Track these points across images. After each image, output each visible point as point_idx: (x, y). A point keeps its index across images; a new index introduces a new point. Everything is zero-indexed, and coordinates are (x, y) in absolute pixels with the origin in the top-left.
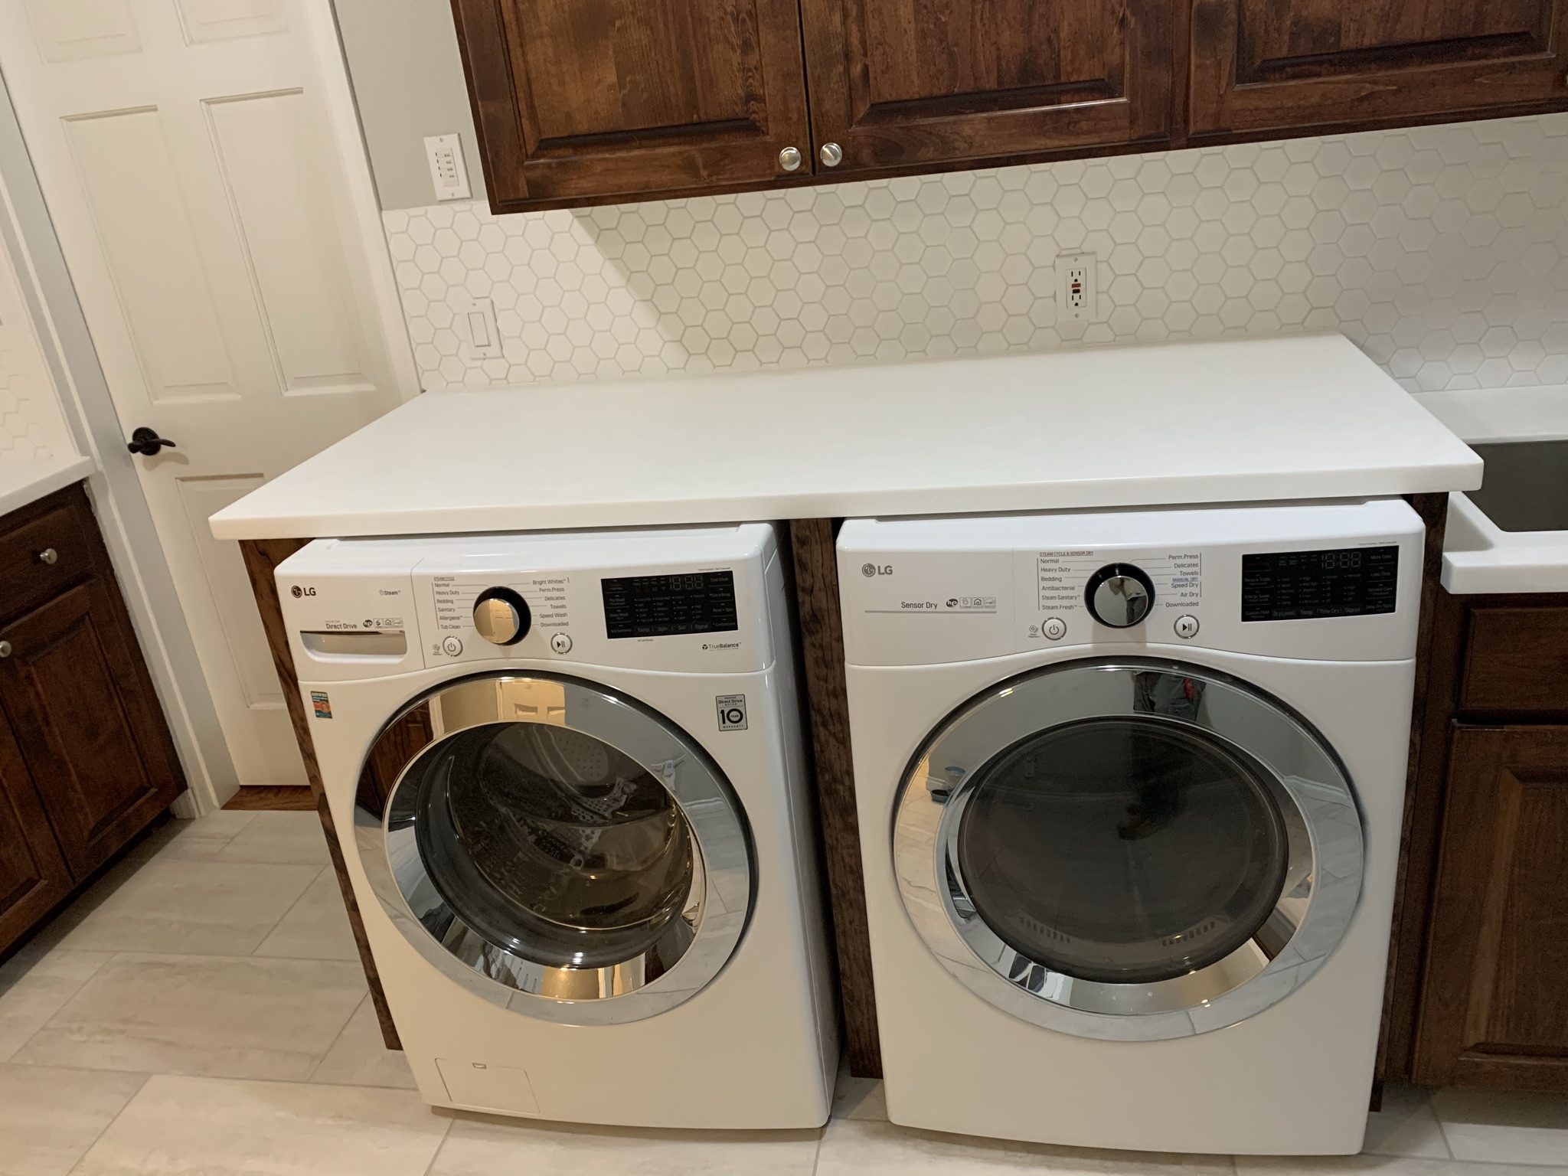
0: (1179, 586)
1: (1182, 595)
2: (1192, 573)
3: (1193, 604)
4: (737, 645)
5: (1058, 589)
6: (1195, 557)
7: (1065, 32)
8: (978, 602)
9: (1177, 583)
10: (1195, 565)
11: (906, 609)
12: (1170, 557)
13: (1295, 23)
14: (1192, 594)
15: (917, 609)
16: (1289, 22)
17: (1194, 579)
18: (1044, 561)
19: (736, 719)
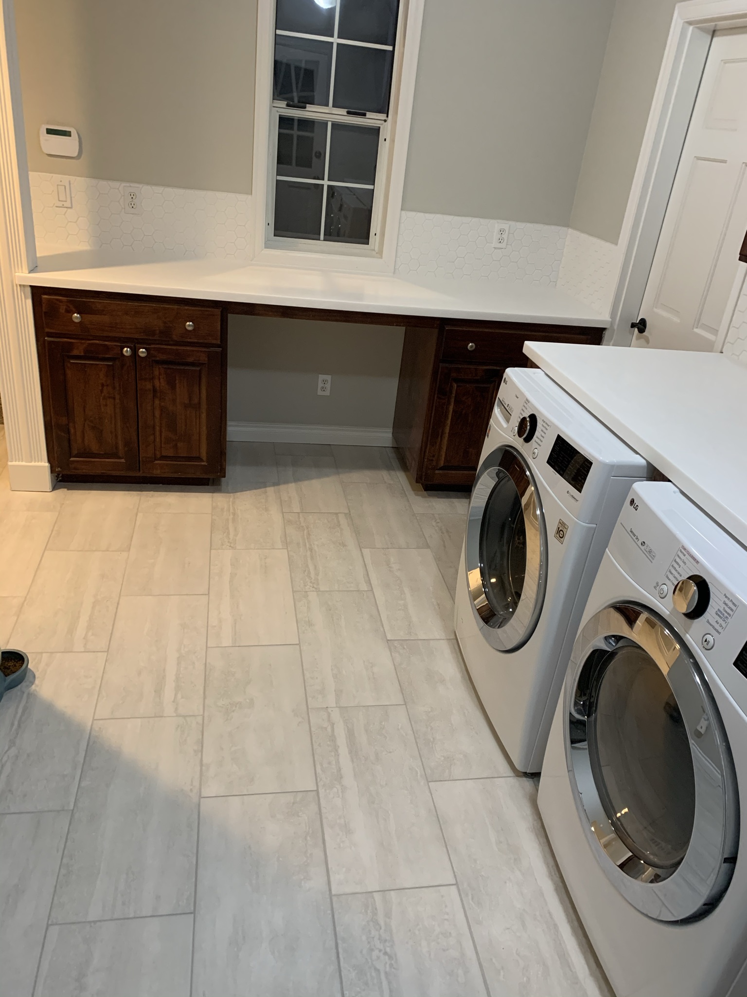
0: (719, 615)
1: (716, 622)
2: (728, 614)
3: (718, 631)
4: (577, 501)
5: (676, 570)
6: (735, 605)
8: (650, 552)
9: (718, 613)
10: (732, 610)
11: (630, 533)
12: (725, 595)
14: (721, 626)
15: (633, 536)
17: (727, 617)
18: (681, 551)
19: (561, 536)
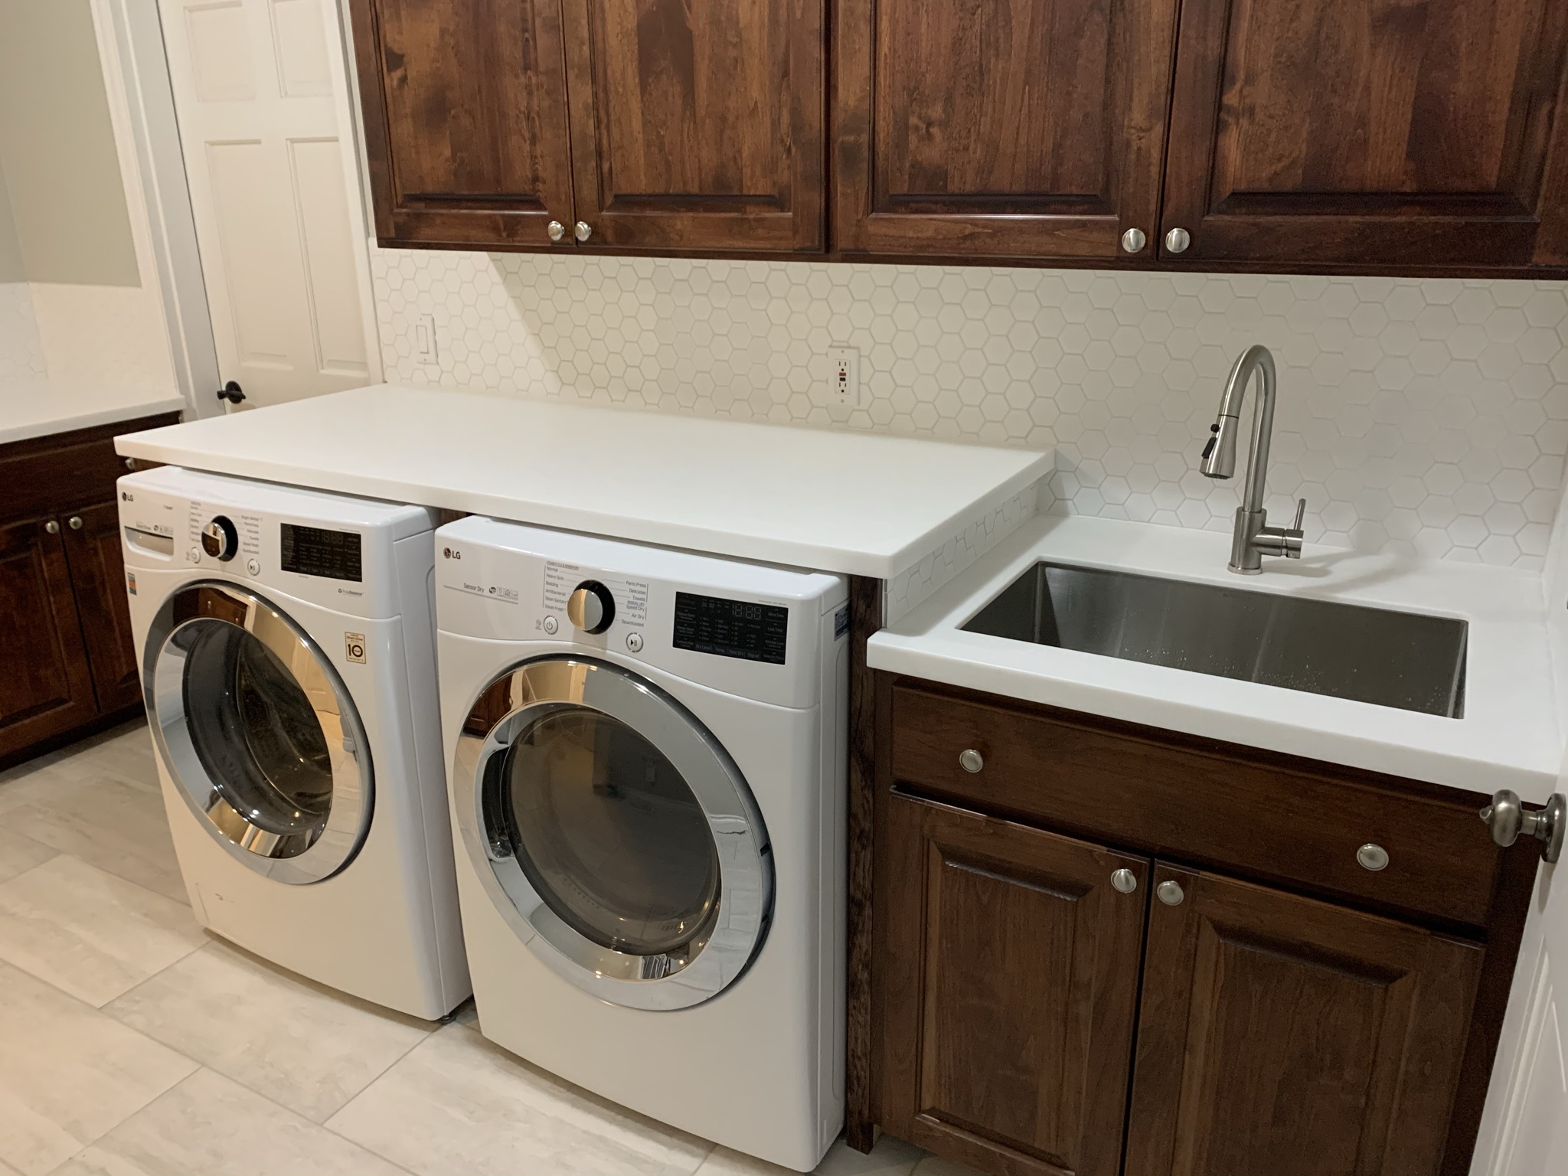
0: (631, 607)
1: (633, 615)
2: (641, 599)
3: (639, 625)
4: (361, 594)
5: (555, 593)
6: (644, 586)
7: (746, 153)
8: (508, 594)
9: (631, 605)
10: (643, 593)
11: (466, 589)
12: (627, 582)
13: (912, 166)
14: (640, 617)
15: (472, 591)
16: (907, 165)
17: (641, 604)
18: (549, 569)
19: (358, 654)
